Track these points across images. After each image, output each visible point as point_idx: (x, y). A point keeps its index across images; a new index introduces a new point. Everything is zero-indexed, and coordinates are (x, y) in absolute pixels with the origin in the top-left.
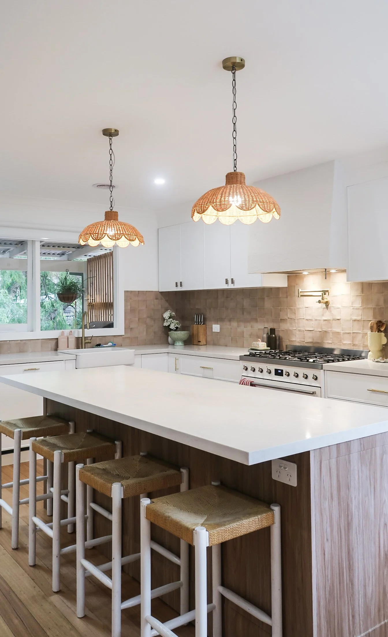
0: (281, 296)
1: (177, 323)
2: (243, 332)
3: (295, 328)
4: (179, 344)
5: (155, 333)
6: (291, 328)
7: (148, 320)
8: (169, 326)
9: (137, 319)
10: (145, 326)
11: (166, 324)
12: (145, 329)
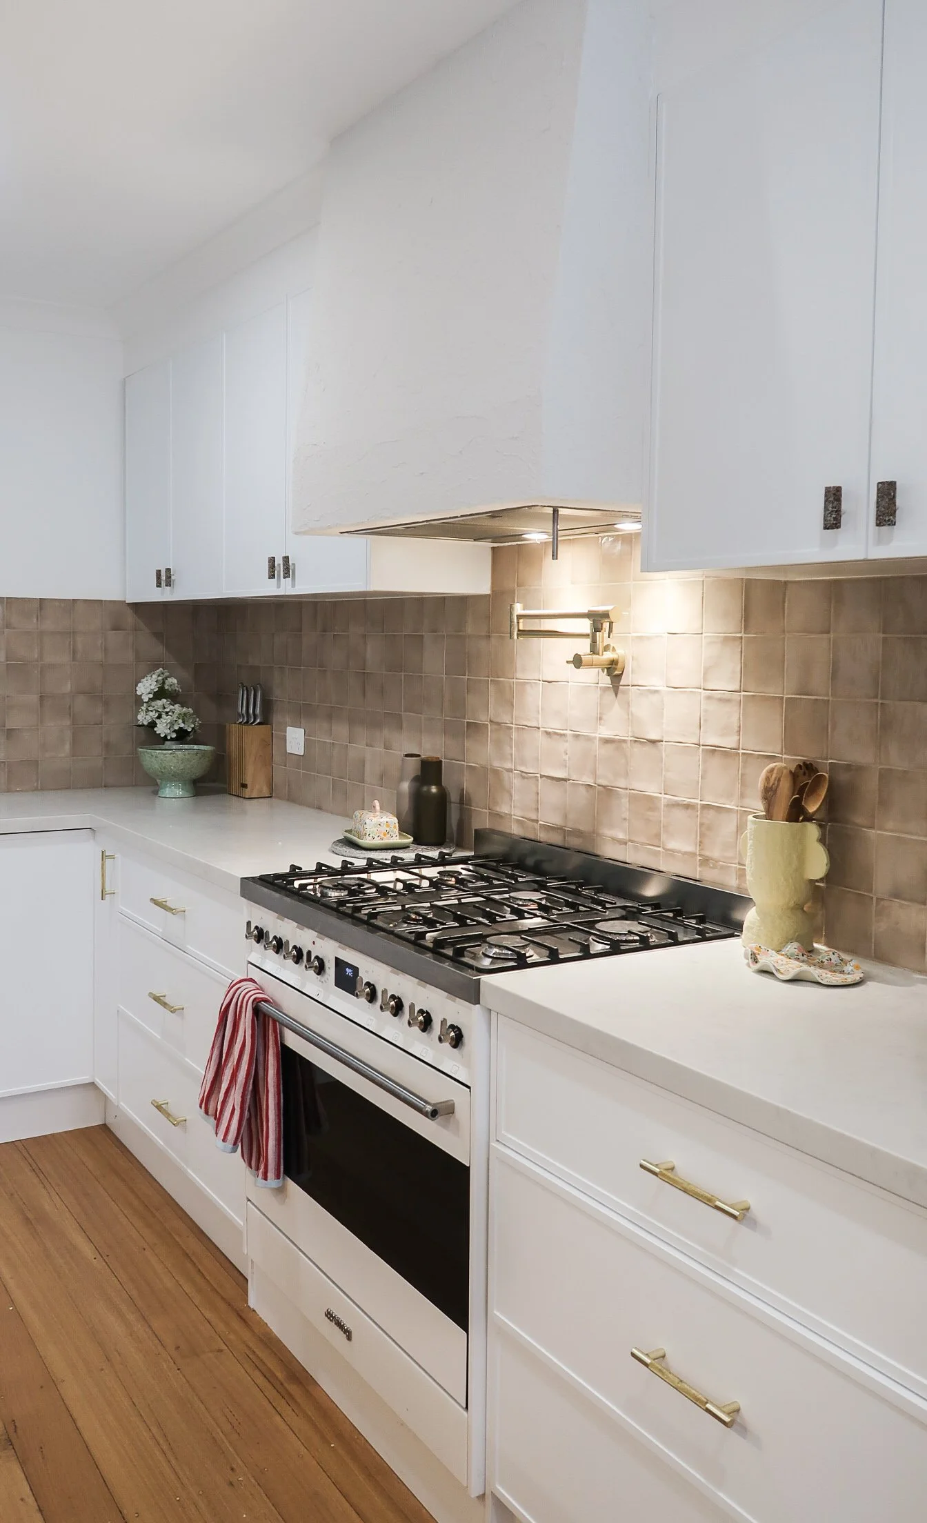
0: (470, 630)
1: (184, 717)
2: (363, 762)
3: (508, 765)
4: (173, 792)
5: (107, 746)
6: (496, 764)
7: (81, 703)
8: (153, 725)
9: (33, 698)
10: (68, 723)
11: (143, 718)
12: (68, 735)
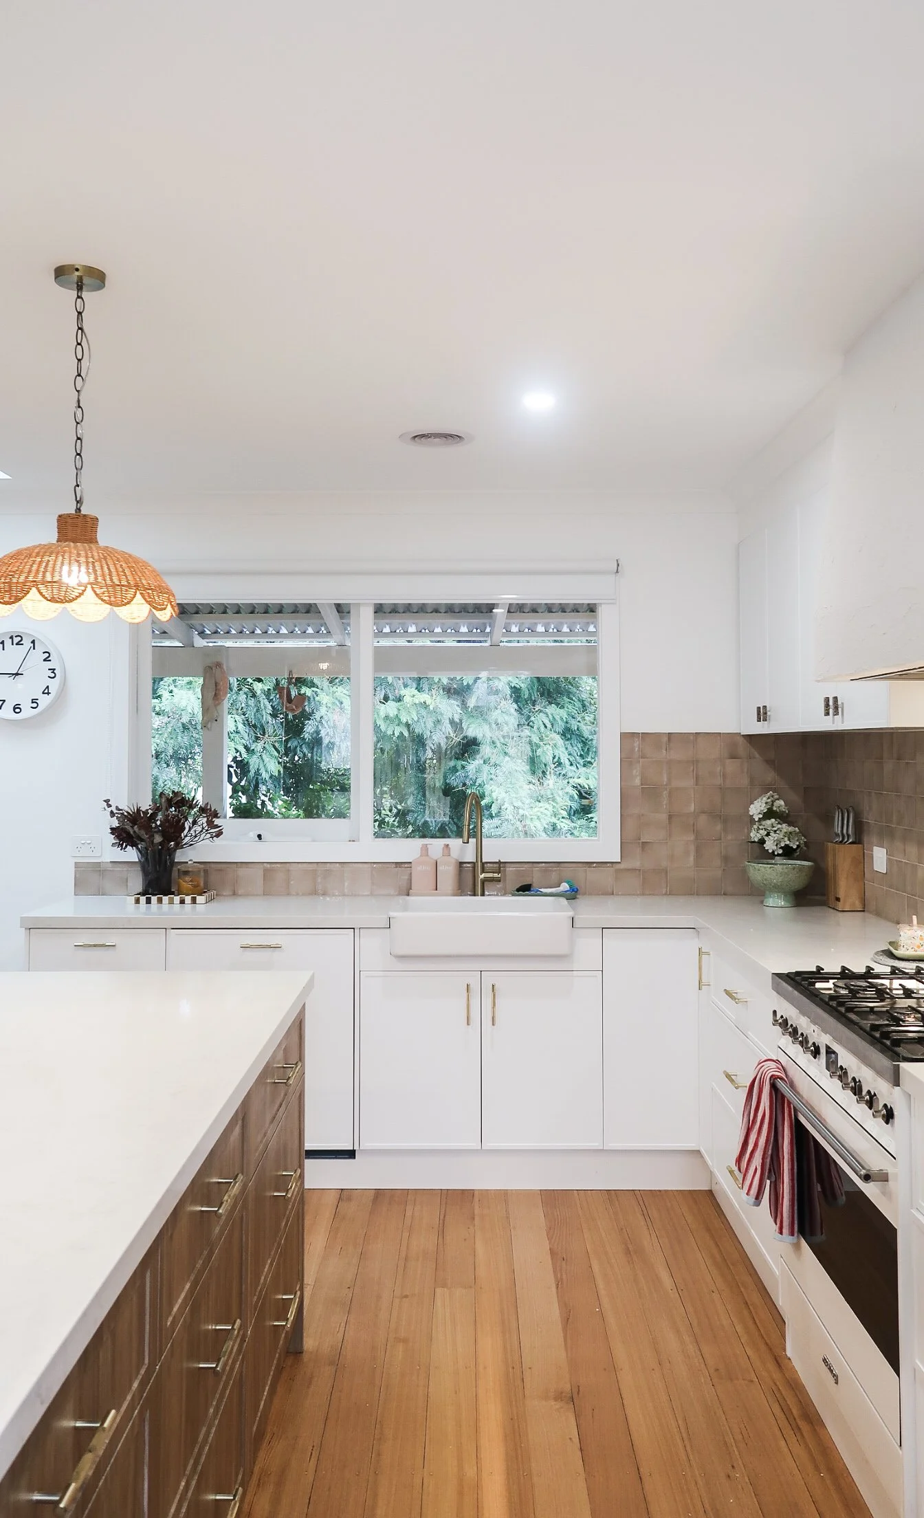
1: (789, 835)
4: (776, 901)
5: (726, 859)
7: (703, 819)
8: (762, 842)
9: (663, 817)
10: (692, 837)
11: (755, 836)
12: (692, 848)
